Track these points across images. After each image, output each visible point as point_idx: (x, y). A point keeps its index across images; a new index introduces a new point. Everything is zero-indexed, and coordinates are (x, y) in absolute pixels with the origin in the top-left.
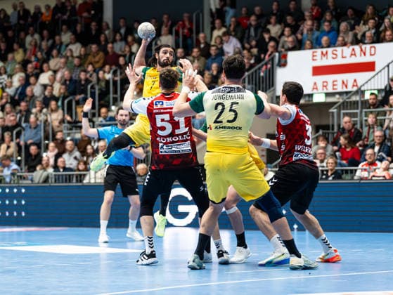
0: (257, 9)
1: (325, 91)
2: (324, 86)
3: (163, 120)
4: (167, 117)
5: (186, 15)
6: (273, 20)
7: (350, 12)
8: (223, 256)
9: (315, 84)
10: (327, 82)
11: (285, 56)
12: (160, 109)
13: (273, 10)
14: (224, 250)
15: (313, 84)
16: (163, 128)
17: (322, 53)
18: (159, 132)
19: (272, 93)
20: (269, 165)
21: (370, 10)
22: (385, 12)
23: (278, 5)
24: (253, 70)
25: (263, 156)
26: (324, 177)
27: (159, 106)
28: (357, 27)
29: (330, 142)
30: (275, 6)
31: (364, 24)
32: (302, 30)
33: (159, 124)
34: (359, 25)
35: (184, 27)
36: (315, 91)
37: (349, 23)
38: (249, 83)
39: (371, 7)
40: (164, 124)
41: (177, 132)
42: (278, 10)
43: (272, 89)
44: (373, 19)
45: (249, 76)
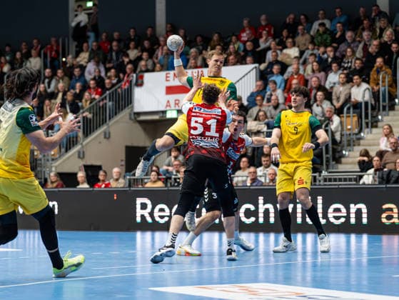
0: (116, 35)
1: (177, 108)
2: (176, 104)
3: (196, 122)
4: (201, 120)
5: (53, 40)
6: (132, 45)
7: (199, 39)
8: (231, 254)
9: (168, 102)
10: (178, 100)
11: (142, 77)
12: (197, 112)
13: (130, 36)
14: (233, 249)
15: (166, 102)
16: (195, 128)
17: (175, 75)
18: (192, 132)
19: (130, 110)
20: (128, 174)
21: (216, 37)
22: (229, 39)
23: (135, 31)
24: (114, 89)
25: (122, 165)
26: (176, 184)
27: (197, 110)
28: (204, 52)
29: (182, 152)
30: (132, 32)
31: (211, 49)
32: (157, 55)
33: (193, 124)
34: (206, 50)
35: (51, 49)
36: (168, 108)
37: (198, 49)
38: (110, 101)
39: (216, 35)
40: (197, 125)
41: (207, 134)
42: (135, 36)
43: (130, 106)
44: (219, 45)
45: (110, 94)
